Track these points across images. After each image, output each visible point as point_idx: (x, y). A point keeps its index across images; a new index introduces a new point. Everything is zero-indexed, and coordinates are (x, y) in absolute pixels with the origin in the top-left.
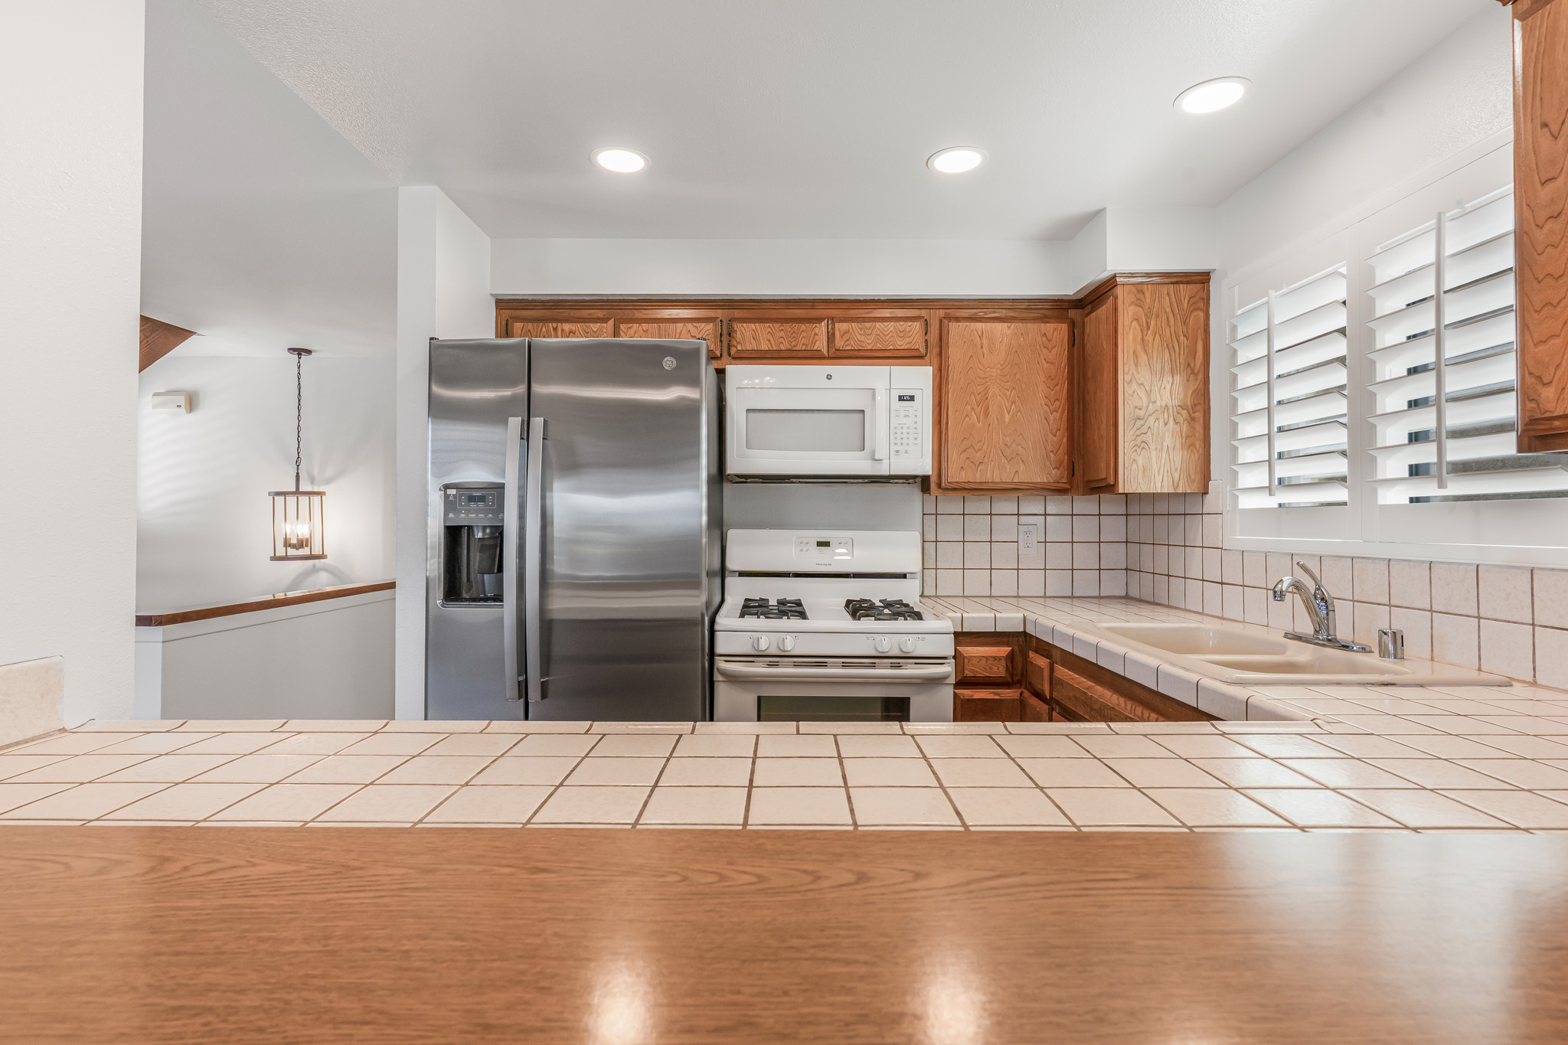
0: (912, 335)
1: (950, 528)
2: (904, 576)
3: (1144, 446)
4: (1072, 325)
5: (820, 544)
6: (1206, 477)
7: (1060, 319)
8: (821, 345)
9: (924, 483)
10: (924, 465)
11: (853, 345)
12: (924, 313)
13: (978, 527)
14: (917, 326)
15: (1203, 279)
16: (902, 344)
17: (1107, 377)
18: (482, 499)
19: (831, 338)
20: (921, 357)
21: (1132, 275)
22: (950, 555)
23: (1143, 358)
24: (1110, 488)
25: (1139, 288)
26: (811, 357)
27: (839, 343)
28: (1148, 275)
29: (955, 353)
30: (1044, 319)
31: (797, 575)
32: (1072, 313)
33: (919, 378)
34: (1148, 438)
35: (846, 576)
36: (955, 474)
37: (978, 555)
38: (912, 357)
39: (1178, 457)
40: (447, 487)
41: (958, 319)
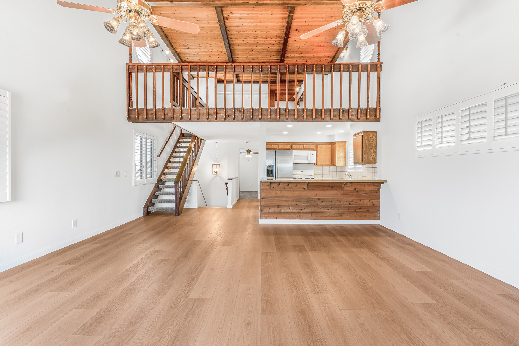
0: (313, 147)
1: (317, 170)
2: (312, 175)
3: (339, 160)
4: (332, 145)
5: (302, 171)
6: (346, 164)
7: (331, 145)
8: (303, 148)
9: (314, 164)
10: (315, 162)
11: (306, 148)
12: (314, 144)
13: (321, 169)
14: (314, 146)
15: (346, 142)
16: (312, 148)
17: (335, 152)
18: (271, 166)
19: (304, 147)
20: (314, 149)
21: (338, 142)
22: (317, 173)
23: (339, 151)
24: (335, 165)
25: (339, 143)
26: (301, 149)
27: (305, 148)
28: (340, 142)
29: (318, 149)
30: (329, 145)
31: (299, 175)
32: (332, 144)
33: (314, 152)
34: (339, 159)
35: (305, 175)
36: (318, 163)
37: (321, 173)
38: (313, 149)
39: (343, 162)
40: (267, 165)
41: (319, 145)
